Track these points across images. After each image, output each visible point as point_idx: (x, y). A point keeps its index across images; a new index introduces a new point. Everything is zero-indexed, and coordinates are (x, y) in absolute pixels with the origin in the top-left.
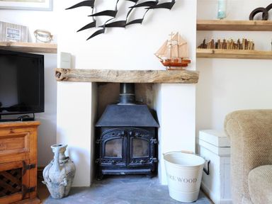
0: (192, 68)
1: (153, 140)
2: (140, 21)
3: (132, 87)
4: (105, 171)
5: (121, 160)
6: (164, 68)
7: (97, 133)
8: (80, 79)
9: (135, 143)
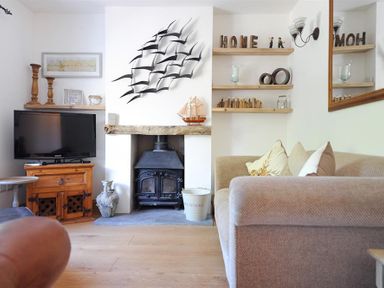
0: (208, 123)
1: (179, 180)
2: (167, 88)
3: (165, 138)
4: (141, 203)
5: (154, 195)
6: (186, 124)
7: (136, 173)
8: (122, 132)
9: (166, 181)
